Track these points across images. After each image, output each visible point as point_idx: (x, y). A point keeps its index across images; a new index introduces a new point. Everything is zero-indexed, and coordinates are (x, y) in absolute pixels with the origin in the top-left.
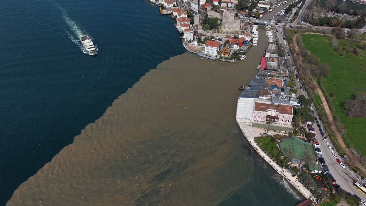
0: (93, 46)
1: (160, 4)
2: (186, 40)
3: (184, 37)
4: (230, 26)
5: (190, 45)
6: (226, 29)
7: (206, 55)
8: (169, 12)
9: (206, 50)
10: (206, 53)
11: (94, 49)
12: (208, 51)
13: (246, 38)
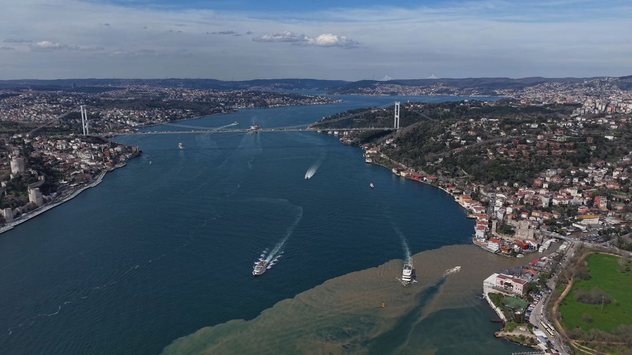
0: (410, 277)
1: (470, 209)
2: (477, 237)
3: (476, 235)
4: (523, 233)
5: (478, 240)
6: (519, 236)
7: (489, 249)
8: (474, 217)
9: (489, 245)
10: (489, 248)
11: (410, 280)
12: (491, 246)
13: (532, 243)
